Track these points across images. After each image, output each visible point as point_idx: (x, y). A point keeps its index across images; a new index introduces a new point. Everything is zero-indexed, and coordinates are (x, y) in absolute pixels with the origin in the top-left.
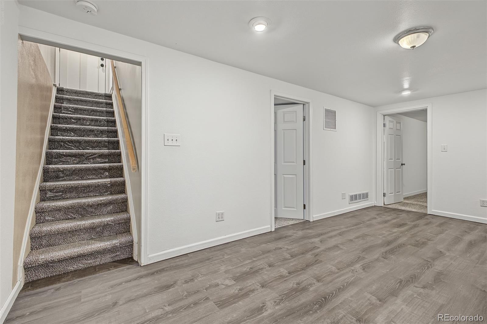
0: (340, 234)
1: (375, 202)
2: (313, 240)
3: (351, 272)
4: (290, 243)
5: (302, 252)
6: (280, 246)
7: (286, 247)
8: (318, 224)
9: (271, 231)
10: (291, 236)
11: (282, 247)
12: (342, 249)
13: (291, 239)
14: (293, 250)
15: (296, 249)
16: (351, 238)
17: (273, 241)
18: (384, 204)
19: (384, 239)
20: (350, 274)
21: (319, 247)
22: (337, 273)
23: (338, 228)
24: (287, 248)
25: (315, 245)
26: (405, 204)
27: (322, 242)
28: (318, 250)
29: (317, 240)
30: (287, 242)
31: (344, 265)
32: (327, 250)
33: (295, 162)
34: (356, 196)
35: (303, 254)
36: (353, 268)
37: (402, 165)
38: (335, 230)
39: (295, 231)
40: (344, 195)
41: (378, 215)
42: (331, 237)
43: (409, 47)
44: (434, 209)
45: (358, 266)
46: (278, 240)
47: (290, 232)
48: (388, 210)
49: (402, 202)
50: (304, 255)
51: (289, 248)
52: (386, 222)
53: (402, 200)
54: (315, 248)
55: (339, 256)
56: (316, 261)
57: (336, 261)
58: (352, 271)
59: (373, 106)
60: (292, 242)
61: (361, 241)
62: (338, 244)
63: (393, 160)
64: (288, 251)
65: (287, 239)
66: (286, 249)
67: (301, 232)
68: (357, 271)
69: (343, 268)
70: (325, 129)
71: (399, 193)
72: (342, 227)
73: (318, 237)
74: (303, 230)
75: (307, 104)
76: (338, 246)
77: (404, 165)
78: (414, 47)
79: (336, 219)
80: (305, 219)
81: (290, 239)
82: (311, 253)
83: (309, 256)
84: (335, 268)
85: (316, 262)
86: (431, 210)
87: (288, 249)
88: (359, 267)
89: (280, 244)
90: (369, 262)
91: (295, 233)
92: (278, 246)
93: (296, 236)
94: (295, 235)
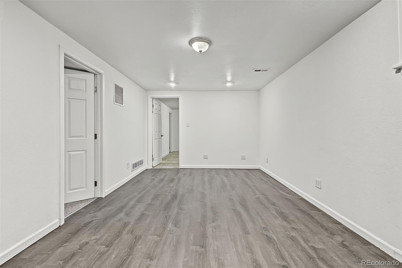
0: (139, 201)
1: (147, 166)
2: (118, 217)
3: (169, 233)
4: (95, 230)
5: (116, 236)
6: (84, 241)
7: (93, 238)
8: (112, 198)
9: (60, 226)
10: (91, 222)
11: (88, 241)
12: (149, 215)
13: (92, 225)
14: (104, 238)
15: (106, 235)
16: (149, 202)
17: (71, 238)
18: (153, 167)
19: (170, 194)
20: (171, 236)
21: (129, 222)
22: (161, 240)
23: (133, 196)
24: (95, 239)
25: (124, 221)
26: (164, 164)
27: (128, 215)
28: (130, 225)
29: (122, 215)
30: (90, 231)
31: (161, 230)
32: (138, 222)
33: (85, 136)
34: (136, 163)
35: (118, 236)
36: (168, 229)
37: (161, 136)
38: (131, 199)
39: (92, 214)
40: (128, 164)
41: (153, 176)
42: (133, 207)
43: (198, 50)
44: (183, 165)
45: (170, 225)
46: (76, 233)
47: (87, 218)
48: (157, 170)
49: (161, 163)
50: (120, 238)
51: (98, 237)
52: (162, 180)
53: (161, 162)
54: (126, 224)
55: (152, 223)
56: (135, 238)
57: (153, 229)
58: (169, 231)
59: (146, 90)
60: (97, 228)
61: (157, 202)
62: (143, 211)
63: (157, 133)
64: (99, 242)
65: (89, 228)
66: (95, 241)
67: (100, 213)
68: (173, 230)
69: (162, 233)
70: (115, 103)
71: (160, 157)
72: (135, 194)
73: (121, 212)
74: (100, 209)
75: (99, 75)
76: (144, 214)
77: (163, 136)
78: (201, 51)
79: (126, 188)
80: (96, 197)
81: (93, 227)
82: (125, 232)
83: (126, 237)
84: (156, 236)
85: (137, 239)
86: (181, 166)
87: (97, 240)
88: (172, 225)
89: (83, 238)
90: (175, 218)
91: (93, 217)
92: (83, 241)
93: (97, 220)
94: (94, 219)
